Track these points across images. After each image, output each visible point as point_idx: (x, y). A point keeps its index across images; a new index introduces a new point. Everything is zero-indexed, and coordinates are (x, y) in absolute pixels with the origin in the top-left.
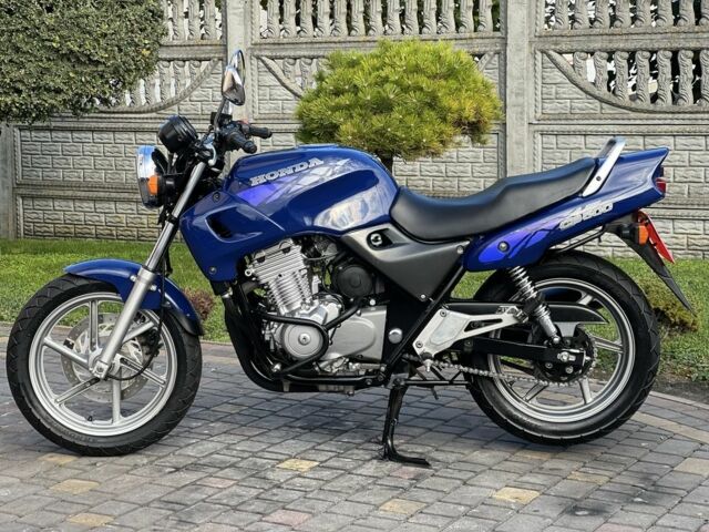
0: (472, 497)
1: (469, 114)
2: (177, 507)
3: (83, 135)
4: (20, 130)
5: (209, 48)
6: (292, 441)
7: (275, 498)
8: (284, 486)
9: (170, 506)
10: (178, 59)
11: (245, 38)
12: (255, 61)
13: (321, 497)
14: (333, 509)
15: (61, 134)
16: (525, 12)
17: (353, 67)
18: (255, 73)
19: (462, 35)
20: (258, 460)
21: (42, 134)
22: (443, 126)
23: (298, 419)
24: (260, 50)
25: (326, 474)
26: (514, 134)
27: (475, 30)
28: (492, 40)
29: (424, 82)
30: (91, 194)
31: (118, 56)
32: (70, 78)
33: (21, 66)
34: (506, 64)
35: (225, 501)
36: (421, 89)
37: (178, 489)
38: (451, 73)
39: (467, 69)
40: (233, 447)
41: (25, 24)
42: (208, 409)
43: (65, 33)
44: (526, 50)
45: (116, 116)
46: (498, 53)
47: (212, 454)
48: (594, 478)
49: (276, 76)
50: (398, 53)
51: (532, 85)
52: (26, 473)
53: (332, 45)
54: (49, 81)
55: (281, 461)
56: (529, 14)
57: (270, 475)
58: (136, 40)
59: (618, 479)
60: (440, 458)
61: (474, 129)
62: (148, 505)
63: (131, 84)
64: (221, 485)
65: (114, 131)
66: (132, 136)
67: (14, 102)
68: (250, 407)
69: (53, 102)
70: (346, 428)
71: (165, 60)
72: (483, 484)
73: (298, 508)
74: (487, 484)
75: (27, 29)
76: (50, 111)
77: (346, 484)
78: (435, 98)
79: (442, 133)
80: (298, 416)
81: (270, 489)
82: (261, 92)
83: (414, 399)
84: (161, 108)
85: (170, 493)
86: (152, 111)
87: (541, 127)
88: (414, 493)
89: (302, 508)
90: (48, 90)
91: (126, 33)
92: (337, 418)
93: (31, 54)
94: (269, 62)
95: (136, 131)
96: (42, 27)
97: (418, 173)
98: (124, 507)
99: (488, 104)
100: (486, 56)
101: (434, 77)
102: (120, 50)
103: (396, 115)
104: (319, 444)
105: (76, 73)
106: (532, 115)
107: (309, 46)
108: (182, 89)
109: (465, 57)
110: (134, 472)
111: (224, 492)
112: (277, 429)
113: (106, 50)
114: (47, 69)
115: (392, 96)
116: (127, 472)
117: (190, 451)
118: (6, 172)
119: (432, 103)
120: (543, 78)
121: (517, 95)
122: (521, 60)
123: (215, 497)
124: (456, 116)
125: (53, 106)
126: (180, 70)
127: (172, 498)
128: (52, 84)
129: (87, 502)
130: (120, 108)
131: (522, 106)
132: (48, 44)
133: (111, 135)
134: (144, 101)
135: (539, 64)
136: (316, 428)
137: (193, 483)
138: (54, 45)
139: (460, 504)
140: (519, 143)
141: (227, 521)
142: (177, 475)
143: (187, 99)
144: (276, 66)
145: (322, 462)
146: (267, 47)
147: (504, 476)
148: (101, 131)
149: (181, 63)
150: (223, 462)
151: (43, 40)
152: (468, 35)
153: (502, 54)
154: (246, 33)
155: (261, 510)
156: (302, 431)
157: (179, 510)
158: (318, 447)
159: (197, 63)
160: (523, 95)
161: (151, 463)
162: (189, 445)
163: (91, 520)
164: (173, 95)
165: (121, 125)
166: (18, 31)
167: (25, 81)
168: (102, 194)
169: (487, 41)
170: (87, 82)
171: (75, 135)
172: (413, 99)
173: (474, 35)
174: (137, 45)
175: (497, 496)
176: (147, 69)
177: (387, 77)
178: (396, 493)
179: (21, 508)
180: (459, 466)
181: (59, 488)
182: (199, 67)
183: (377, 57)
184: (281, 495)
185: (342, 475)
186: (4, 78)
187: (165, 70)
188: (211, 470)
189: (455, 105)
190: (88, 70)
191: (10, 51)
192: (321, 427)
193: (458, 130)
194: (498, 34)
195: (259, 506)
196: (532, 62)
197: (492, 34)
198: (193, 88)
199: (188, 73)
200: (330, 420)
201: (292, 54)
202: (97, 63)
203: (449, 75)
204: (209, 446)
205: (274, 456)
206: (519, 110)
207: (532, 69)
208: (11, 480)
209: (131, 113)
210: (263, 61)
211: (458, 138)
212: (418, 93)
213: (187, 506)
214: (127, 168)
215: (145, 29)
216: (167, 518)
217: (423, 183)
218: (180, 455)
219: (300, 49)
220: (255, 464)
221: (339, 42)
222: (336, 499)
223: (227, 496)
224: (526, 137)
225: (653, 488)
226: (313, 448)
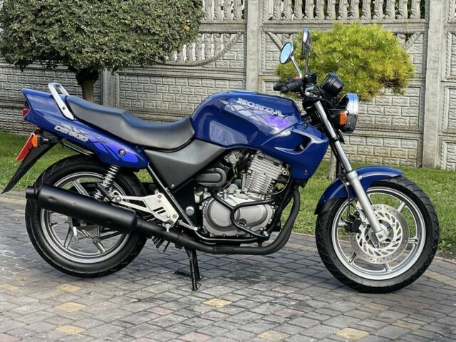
0: (323, 333)
1: (390, 74)
2: (128, 325)
3: (157, 79)
4: (120, 75)
5: (236, 25)
6: (221, 287)
7: (193, 324)
8: (202, 316)
9: (124, 324)
10: (217, 32)
11: (259, 20)
12: (264, 35)
13: (223, 325)
14: (227, 335)
15: (143, 78)
16: (442, 6)
17: (315, 41)
18: (264, 42)
19: (399, 21)
20: (193, 298)
21: (132, 78)
22: (371, 83)
23: (231, 272)
24: (268, 28)
25: (233, 310)
26: (431, 88)
27: (409, 18)
28: (420, 25)
29: (360, 52)
30: (159, 117)
31: (168, 30)
32: (136, 43)
33: (106, 35)
34: (427, 41)
35: (160, 324)
36: (358, 57)
37: (134, 313)
38: (379, 47)
39: (392, 43)
40: (181, 288)
41: (109, 8)
42: (177, 262)
43: (134, 15)
44: (442, 31)
45: (178, 67)
46: (422, 33)
47: (166, 291)
48: (410, 326)
49: (277, 45)
50: (345, 32)
51: (444, 56)
52: (46, 296)
53: (314, 26)
54: (123, 45)
55: (207, 299)
56: (444, 8)
57: (197, 309)
58: (181, 20)
59: (427, 327)
60: (312, 305)
61: (395, 84)
62: (110, 323)
63: (177, 48)
64: (163, 313)
65: (175, 77)
66: (186, 80)
67: (101, 58)
68: (204, 262)
69: (125, 58)
70: (259, 280)
71: (208, 32)
72: (333, 325)
73: (204, 332)
74: (335, 325)
75: (110, 11)
76: (125, 64)
77: (242, 318)
78: (366, 63)
79: (370, 86)
80: (232, 270)
81: (193, 317)
82: (268, 55)
83: (313, 263)
84: (204, 63)
85: (127, 316)
86: (199, 65)
87: (449, 84)
88: (286, 327)
89: (207, 332)
90: (123, 51)
91: (174, 16)
92: (257, 273)
93: (112, 28)
94: (273, 35)
95: (189, 78)
96: (120, 11)
97: (365, 112)
98: (95, 323)
99: (405, 67)
100: (415, 35)
101: (368, 49)
102: (170, 26)
103: (339, 74)
104: (238, 290)
105: (141, 40)
106: (444, 75)
107: (299, 26)
108: (218, 52)
109: (390, 36)
110: (112, 300)
111: (163, 318)
112: (214, 278)
113: (160, 26)
114: (123, 38)
115: (337, 61)
116: (107, 300)
117: (152, 289)
118: (110, 101)
119: (365, 66)
120: (452, 51)
121: (434, 61)
122: (437, 38)
123: (155, 321)
124: (380, 75)
125: (125, 61)
126: (217, 39)
127: (127, 319)
128: (125, 46)
129: (73, 318)
130: (179, 63)
131: (437, 69)
132: (123, 21)
133: (174, 80)
134: (194, 59)
135: (450, 41)
136: (240, 279)
137: (145, 311)
138: (127, 22)
139: (312, 337)
140: (434, 94)
141: (155, 338)
142: (138, 304)
143: (221, 58)
144: (277, 38)
145: (234, 302)
146: (273, 26)
147: (350, 320)
148: (167, 77)
149: (218, 35)
150: (170, 298)
151: (120, 19)
152: (403, 21)
153: (425, 34)
154: (259, 16)
155: (180, 332)
156: (230, 280)
157: (128, 327)
158: (236, 292)
159: (228, 35)
160: (437, 62)
161: (125, 295)
162: (153, 285)
163: (71, 330)
164: (213, 55)
165: (180, 74)
166: (104, 12)
167: (108, 44)
168: (166, 117)
169: (416, 25)
170: (148, 46)
171: (152, 79)
172: (351, 64)
173: (407, 21)
174: (181, 23)
175: (339, 333)
176: (189, 38)
177: (335, 48)
178: (272, 326)
179: (31, 319)
180: (322, 311)
181: (60, 307)
182: (229, 37)
183: (331, 34)
184: (198, 322)
185: (243, 311)
186: (95, 42)
187: (208, 40)
188: (161, 302)
189: (380, 68)
190: (148, 39)
191: (99, 25)
192: (244, 279)
193: (382, 85)
194: (423, 20)
195: (180, 329)
196: (445, 40)
197: (419, 20)
198: (225, 51)
199: (222, 41)
200: (252, 274)
201: (288, 31)
202: (154, 34)
203: (378, 48)
204: (166, 286)
205: (204, 296)
206: (435, 71)
207: (445, 44)
208: (33, 300)
209: (186, 66)
210: (269, 35)
211: (383, 90)
212: (355, 59)
213: (134, 325)
214: (182, 101)
215: (188, 13)
216: (119, 332)
217: (368, 119)
218: (145, 291)
219: (294, 28)
220: (190, 300)
221: (319, 24)
222: (232, 327)
223: (163, 321)
224: (438, 91)
225: (448, 335)
226: (233, 293)
